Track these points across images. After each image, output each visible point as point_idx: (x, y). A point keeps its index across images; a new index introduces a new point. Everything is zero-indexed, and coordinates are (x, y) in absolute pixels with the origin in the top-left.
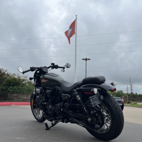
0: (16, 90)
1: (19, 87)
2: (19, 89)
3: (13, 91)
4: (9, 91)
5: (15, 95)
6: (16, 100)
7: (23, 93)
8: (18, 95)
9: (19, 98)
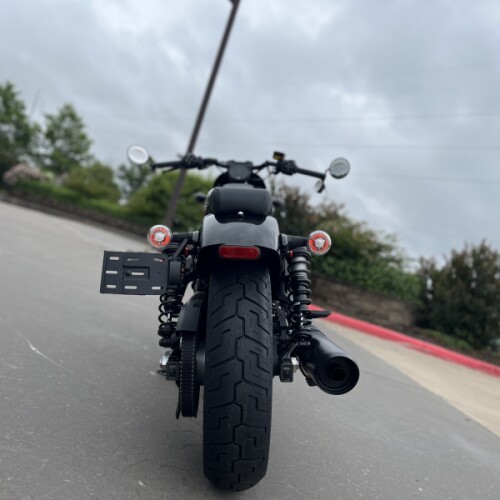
0: (344, 271)
1: (355, 265)
2: (354, 273)
3: (336, 274)
4: (324, 272)
5: (338, 288)
6: (337, 303)
7: (364, 289)
8: (345, 289)
9: (348, 303)
